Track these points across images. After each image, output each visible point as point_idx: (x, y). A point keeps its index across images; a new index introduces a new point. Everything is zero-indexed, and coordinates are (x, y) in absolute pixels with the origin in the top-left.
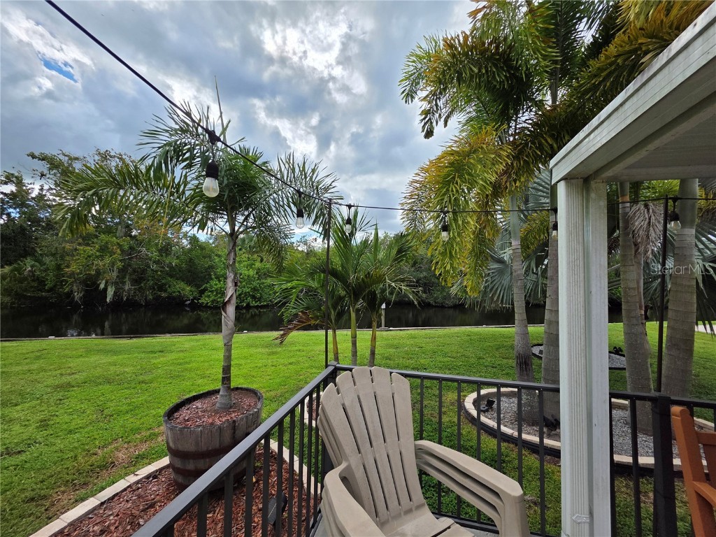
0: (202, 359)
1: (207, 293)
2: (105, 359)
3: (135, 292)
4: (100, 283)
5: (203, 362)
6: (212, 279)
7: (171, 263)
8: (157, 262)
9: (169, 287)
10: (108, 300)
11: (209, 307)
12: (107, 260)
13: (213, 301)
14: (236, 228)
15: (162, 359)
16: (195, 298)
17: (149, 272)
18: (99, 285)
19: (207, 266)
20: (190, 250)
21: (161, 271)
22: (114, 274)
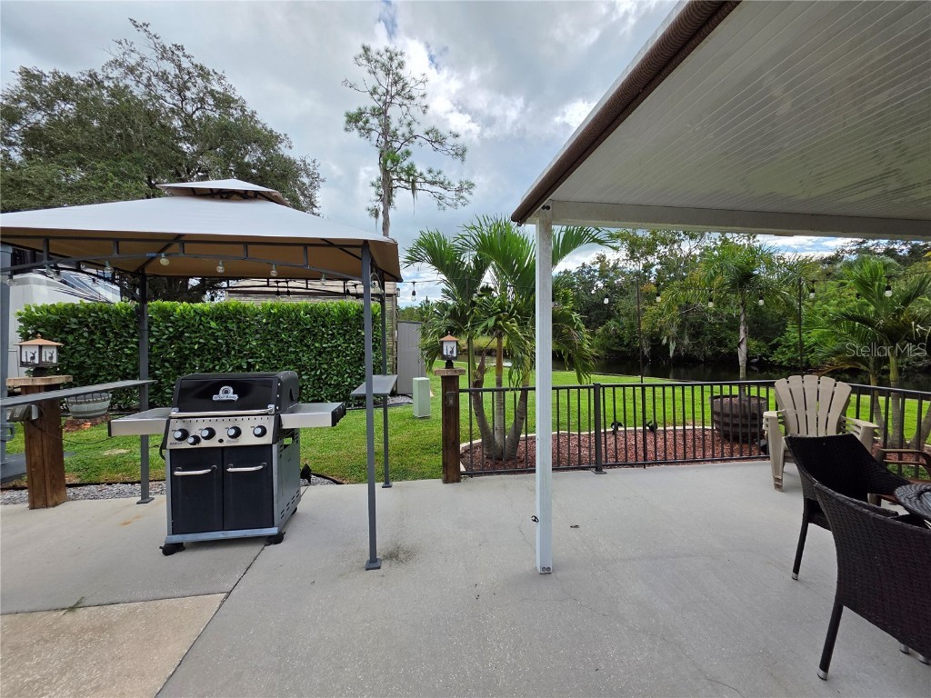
1: (780, 349)
3: (693, 348)
4: (663, 339)
6: (788, 330)
8: (714, 314)
9: (730, 341)
10: (671, 354)
13: (790, 360)
16: (763, 355)
17: (707, 326)
18: (661, 341)
21: (720, 324)
22: (674, 330)
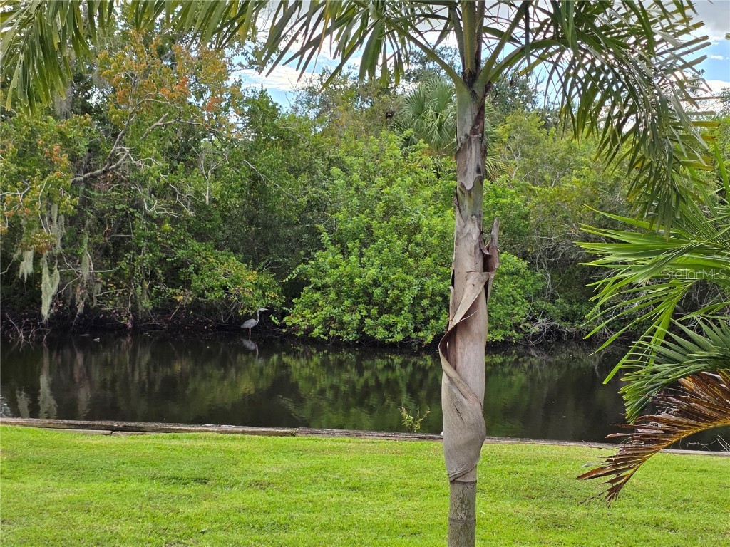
0: (324, 519)
1: (307, 295)
2: (62, 491)
3: (105, 288)
4: (21, 258)
5: (324, 527)
6: (321, 246)
7: (197, 193)
8: (160, 192)
9: (197, 271)
10: (45, 311)
11: (316, 342)
12: (38, 188)
13: (327, 322)
14: (485, 54)
15: (206, 504)
16: (270, 310)
17: (141, 224)
18: (16, 266)
19: (303, 201)
20: (253, 149)
21: (173, 221)
22: (55, 232)
